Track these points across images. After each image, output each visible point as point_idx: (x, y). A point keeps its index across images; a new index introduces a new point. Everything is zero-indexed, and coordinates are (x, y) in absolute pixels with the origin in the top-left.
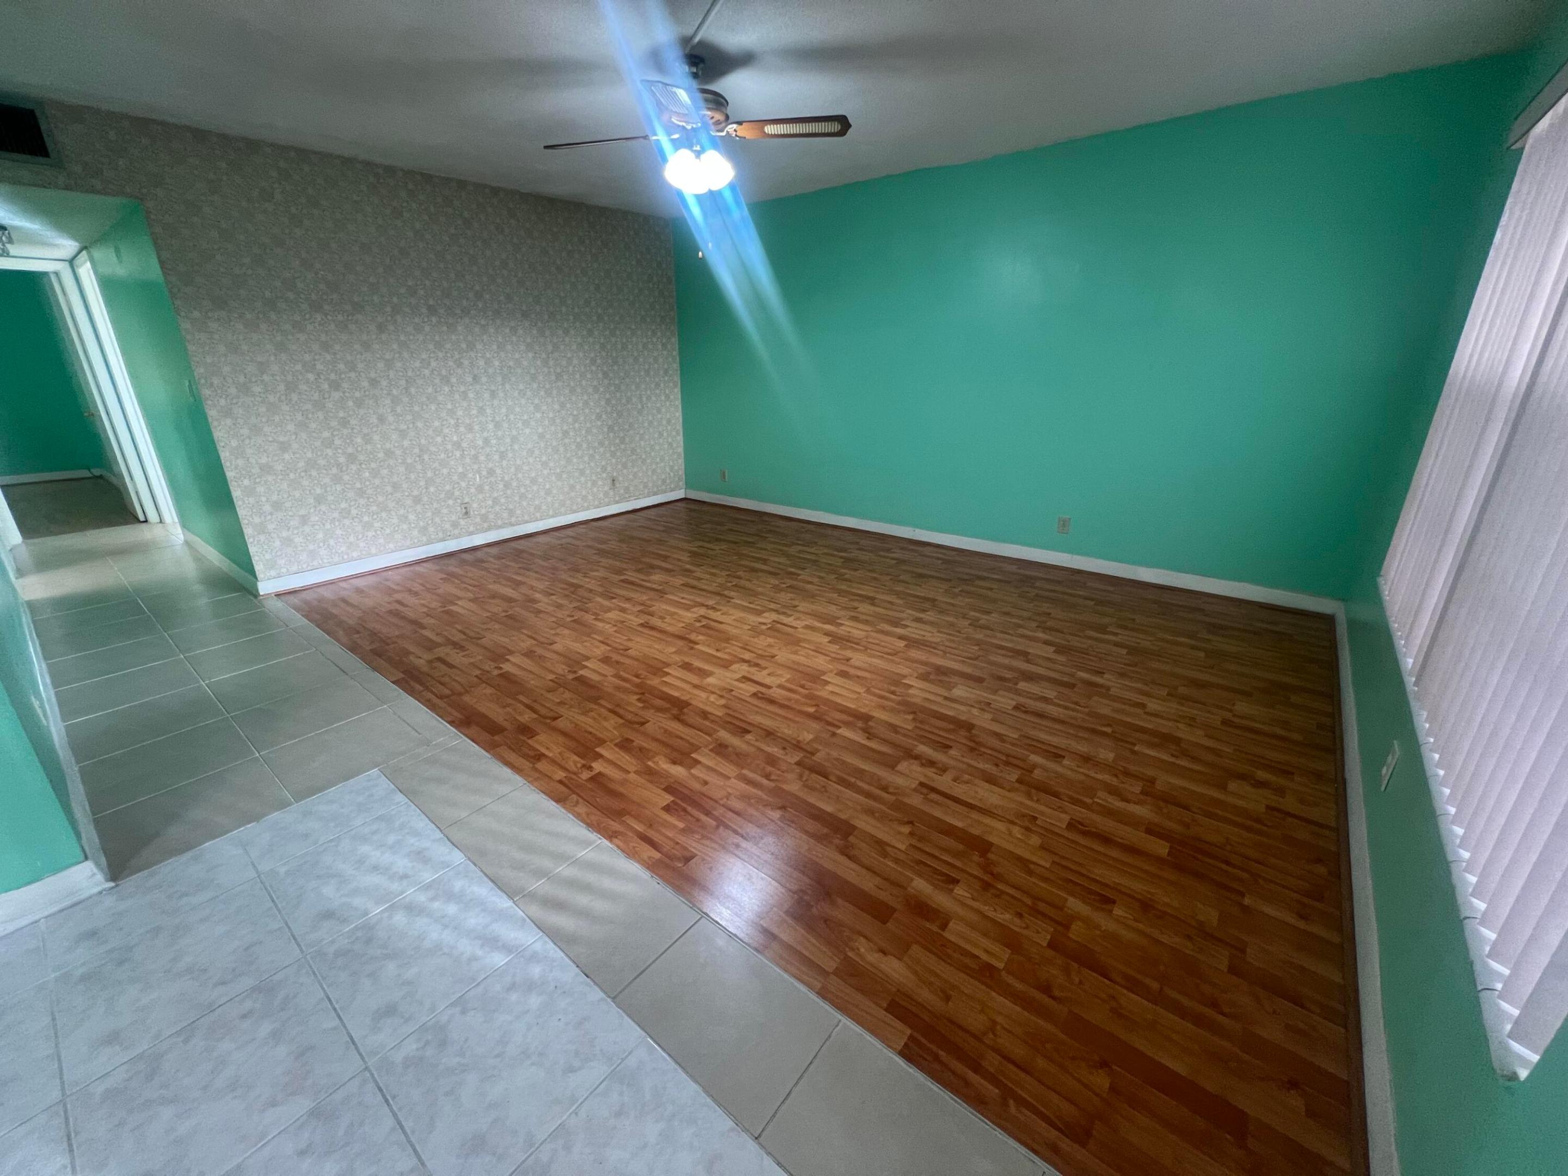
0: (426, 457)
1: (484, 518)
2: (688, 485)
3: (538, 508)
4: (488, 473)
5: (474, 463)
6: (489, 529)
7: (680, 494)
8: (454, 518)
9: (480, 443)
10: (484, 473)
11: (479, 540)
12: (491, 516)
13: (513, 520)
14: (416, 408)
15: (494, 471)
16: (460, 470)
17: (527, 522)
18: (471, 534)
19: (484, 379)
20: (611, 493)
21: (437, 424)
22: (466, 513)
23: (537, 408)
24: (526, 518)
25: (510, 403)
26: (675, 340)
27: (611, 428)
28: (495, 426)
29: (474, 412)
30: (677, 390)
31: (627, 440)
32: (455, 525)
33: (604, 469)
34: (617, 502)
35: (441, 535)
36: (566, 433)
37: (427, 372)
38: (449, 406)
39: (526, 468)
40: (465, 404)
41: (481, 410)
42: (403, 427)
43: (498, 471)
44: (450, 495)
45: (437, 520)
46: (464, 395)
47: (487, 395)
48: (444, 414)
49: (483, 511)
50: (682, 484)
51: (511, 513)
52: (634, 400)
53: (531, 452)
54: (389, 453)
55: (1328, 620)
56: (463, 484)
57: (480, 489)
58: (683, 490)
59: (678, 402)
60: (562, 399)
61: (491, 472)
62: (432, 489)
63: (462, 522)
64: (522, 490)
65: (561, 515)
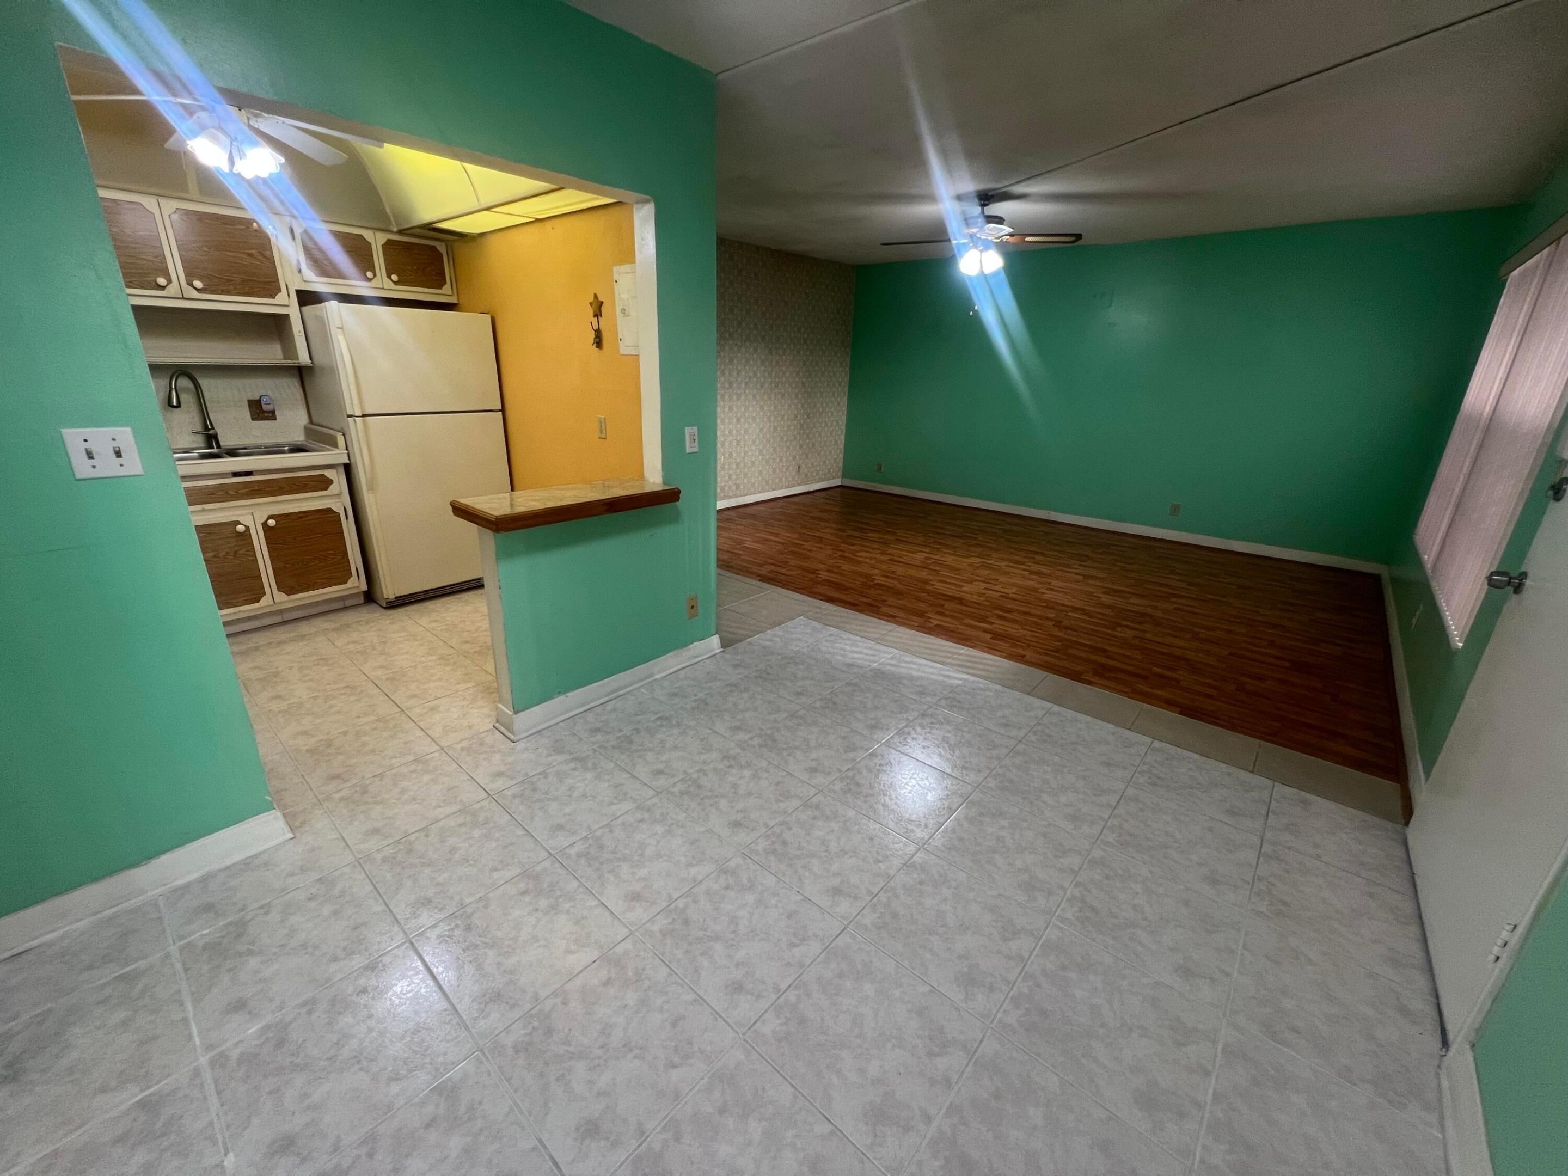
2: (844, 476)
3: (753, 485)
6: (724, 498)
7: (837, 482)
10: (727, 455)
12: (726, 489)
15: (732, 455)
20: (797, 477)
23: (762, 408)
24: (746, 492)
25: (747, 404)
26: (848, 359)
27: (802, 426)
28: (737, 421)
30: (845, 399)
31: (811, 436)
33: (794, 458)
34: (800, 485)
36: (775, 429)
39: (750, 454)
41: (731, 408)
43: (734, 454)
50: (840, 474)
51: (738, 487)
52: (818, 405)
53: (754, 442)
55: (1376, 578)
58: (840, 479)
59: (845, 409)
60: (776, 402)
61: (730, 455)
64: (746, 470)
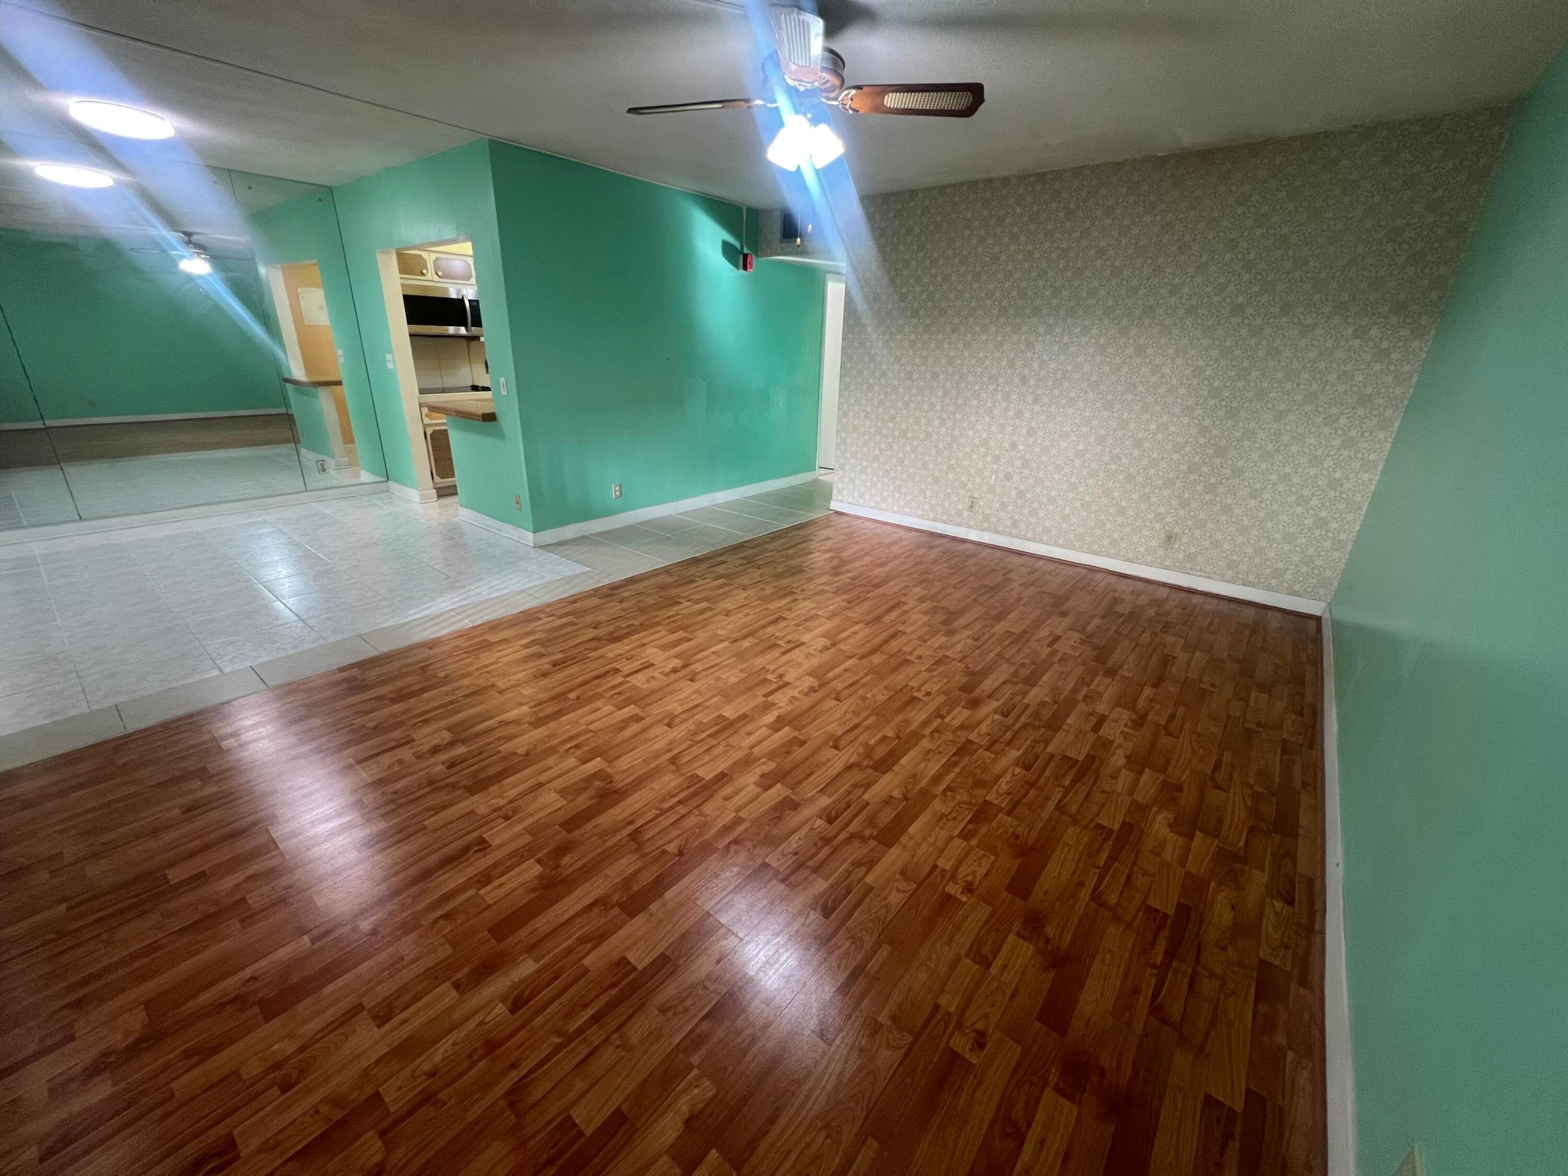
0: (955, 446)
1: (987, 518)
3: (1047, 531)
4: (1005, 476)
5: (995, 463)
6: (987, 530)
8: (960, 506)
9: (1006, 445)
11: (974, 536)
12: (993, 519)
13: (1015, 531)
14: (960, 401)
15: (1012, 476)
16: (980, 466)
17: (1028, 539)
18: (970, 527)
19: (1032, 382)
20: (1161, 552)
21: (973, 419)
22: (971, 507)
24: (1030, 535)
25: (1053, 410)
28: (1028, 432)
29: (1011, 413)
32: (959, 514)
33: (1160, 518)
35: (945, 517)
37: (979, 370)
38: (989, 404)
40: (1004, 404)
41: (1019, 414)
42: (945, 416)
43: (1016, 478)
44: (963, 485)
45: (947, 503)
46: (1007, 397)
47: (1029, 399)
48: (981, 411)
49: (988, 511)
51: (1015, 524)
54: (928, 436)
56: (978, 480)
57: (992, 489)
61: (1008, 477)
62: (951, 476)
63: (966, 514)
64: (1036, 505)
65: (1073, 548)
